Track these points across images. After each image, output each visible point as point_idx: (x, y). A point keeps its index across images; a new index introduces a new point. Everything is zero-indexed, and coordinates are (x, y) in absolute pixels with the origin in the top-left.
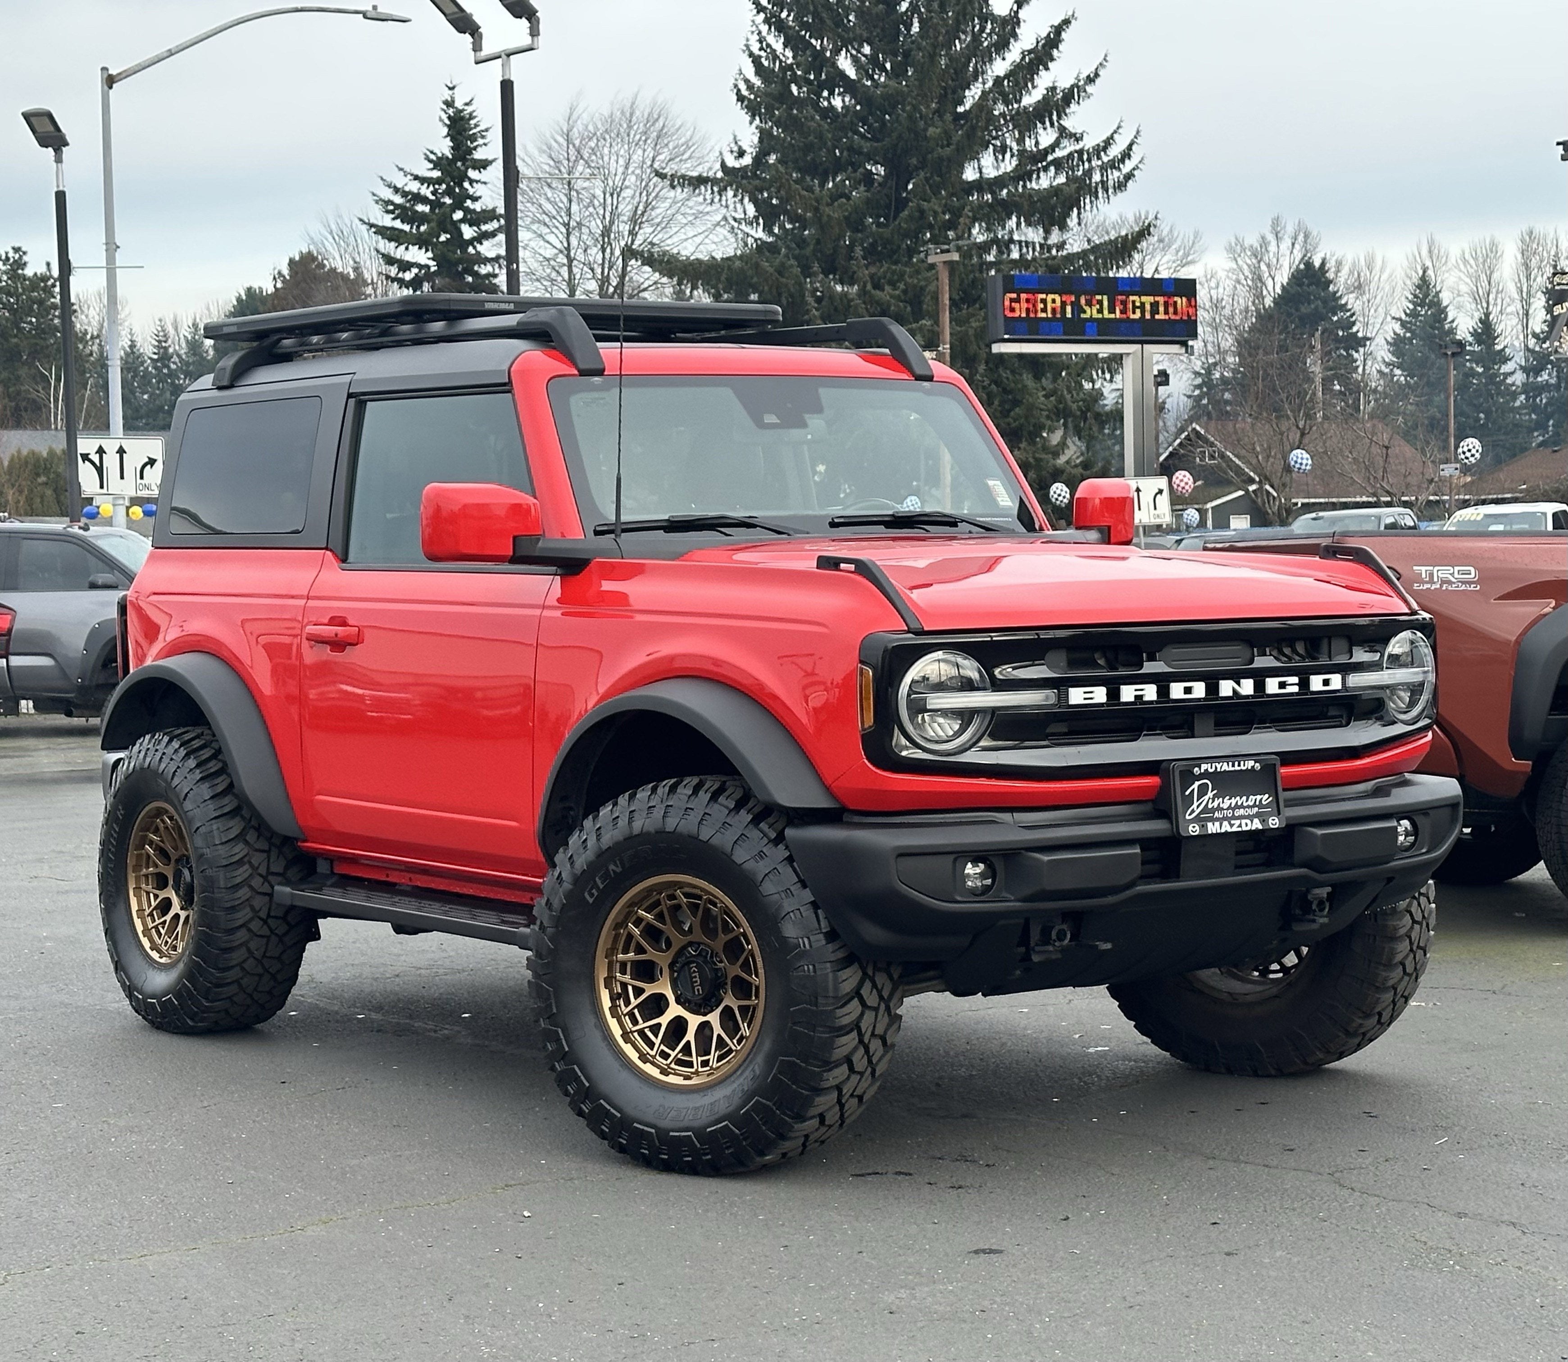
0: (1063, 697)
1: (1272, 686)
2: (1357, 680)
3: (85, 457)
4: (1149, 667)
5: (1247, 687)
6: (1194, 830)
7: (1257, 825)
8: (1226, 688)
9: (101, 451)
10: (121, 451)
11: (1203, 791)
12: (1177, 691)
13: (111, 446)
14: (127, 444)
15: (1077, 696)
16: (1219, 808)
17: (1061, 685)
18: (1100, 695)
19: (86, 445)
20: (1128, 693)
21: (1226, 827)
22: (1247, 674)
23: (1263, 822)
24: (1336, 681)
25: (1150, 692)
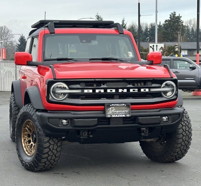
0: (83, 91)
1: (131, 90)
2: (153, 90)
3: (151, 47)
4: (102, 86)
5: (125, 91)
6: (109, 116)
7: (124, 116)
8: (120, 91)
9: (153, 46)
10: (157, 46)
11: (112, 109)
12: (109, 91)
13: (155, 45)
14: (158, 44)
15: (86, 91)
16: (116, 113)
17: (83, 89)
18: (91, 91)
19: (151, 45)
20: (97, 91)
21: (116, 116)
22: (125, 88)
23: (126, 115)
24: (147, 90)
25: (102, 91)
